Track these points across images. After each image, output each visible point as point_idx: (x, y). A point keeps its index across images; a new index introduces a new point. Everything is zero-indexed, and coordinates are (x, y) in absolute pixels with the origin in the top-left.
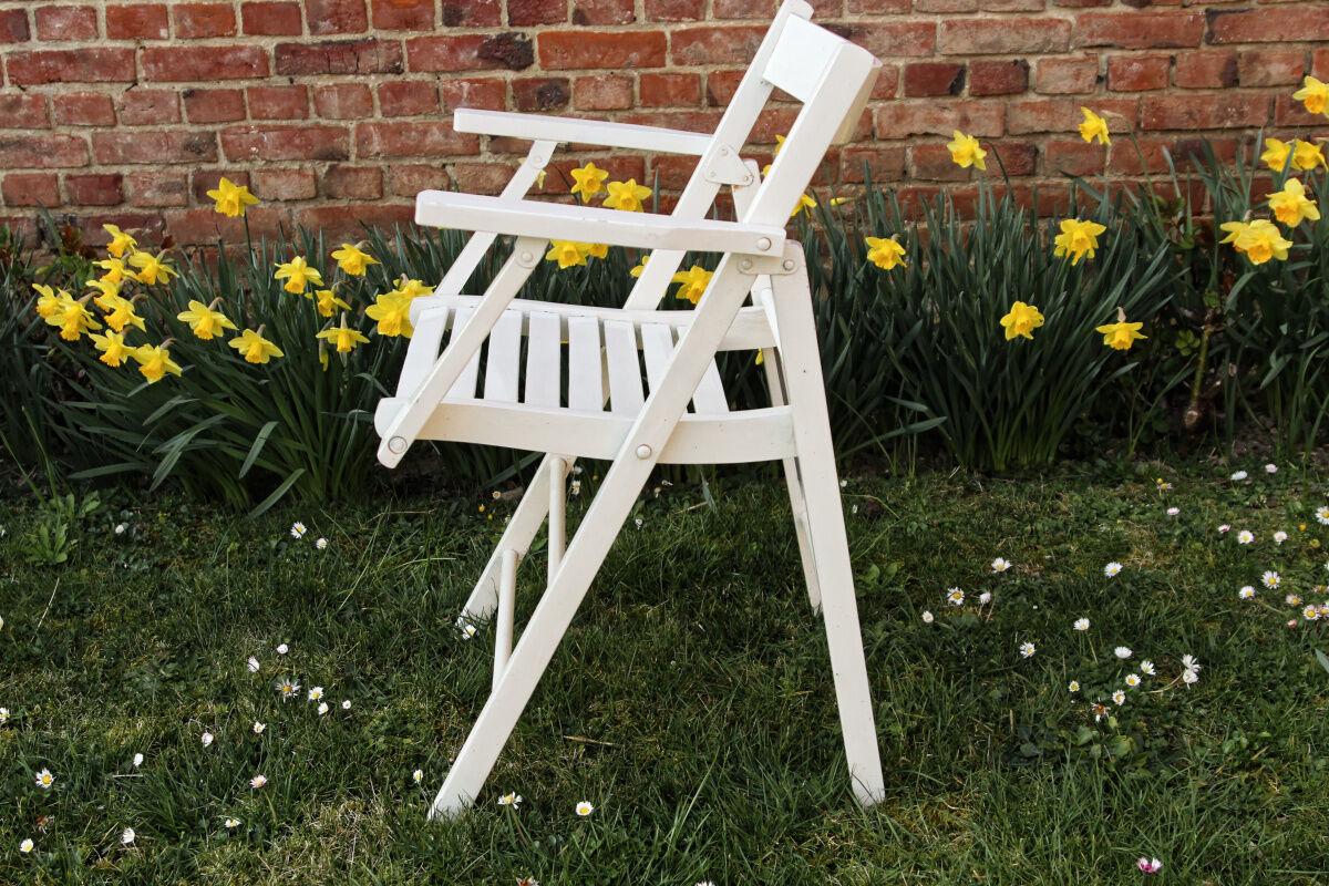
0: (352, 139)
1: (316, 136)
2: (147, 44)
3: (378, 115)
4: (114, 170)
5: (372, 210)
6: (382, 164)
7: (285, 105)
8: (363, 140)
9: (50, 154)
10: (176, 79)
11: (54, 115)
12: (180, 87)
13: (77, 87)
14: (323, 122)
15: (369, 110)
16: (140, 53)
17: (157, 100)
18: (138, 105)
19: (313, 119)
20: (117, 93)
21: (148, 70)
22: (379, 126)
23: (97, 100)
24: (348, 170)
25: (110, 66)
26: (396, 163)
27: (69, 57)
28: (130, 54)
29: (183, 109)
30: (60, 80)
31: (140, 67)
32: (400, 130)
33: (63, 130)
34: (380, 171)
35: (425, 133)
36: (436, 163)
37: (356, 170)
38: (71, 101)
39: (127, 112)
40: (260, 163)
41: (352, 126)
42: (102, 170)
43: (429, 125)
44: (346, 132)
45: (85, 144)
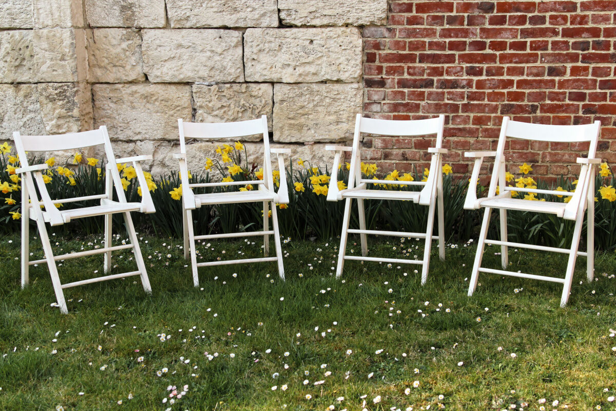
0: (540, 157)
1: (530, 155)
2: (483, 127)
3: (549, 150)
4: (466, 163)
5: (543, 178)
6: (548, 164)
7: (522, 146)
8: (544, 157)
9: (448, 157)
10: (490, 137)
11: (452, 146)
12: (491, 139)
13: (460, 138)
14: (532, 151)
15: (547, 149)
16: (481, 129)
17: (484, 143)
18: (478, 144)
19: (530, 150)
20: (472, 140)
21: (482, 134)
22: (549, 153)
23: (466, 142)
24: (538, 166)
25: (472, 133)
26: (552, 164)
27: (460, 129)
28: (477, 129)
29: (491, 146)
30: (456, 136)
31: (480, 133)
32: (555, 154)
33: (454, 150)
34: (547, 166)
35: (563, 156)
36: (565, 165)
37: (540, 166)
38: (458, 142)
39: (473, 146)
40: (511, 163)
41: (541, 153)
42: (463, 163)
43: (565, 153)
44: (539, 154)
45: (459, 154)
